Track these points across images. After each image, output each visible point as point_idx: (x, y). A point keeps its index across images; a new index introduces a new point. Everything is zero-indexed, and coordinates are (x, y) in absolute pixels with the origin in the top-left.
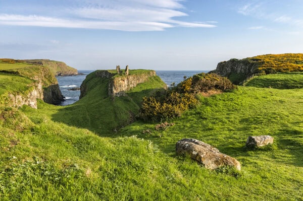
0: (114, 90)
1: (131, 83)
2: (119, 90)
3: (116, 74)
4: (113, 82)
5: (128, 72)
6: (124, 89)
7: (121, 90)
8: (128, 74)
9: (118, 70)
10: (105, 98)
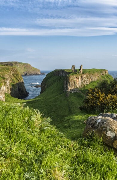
0: (69, 87)
1: (85, 81)
2: (73, 88)
3: (72, 72)
4: (69, 80)
5: (82, 71)
6: (78, 86)
7: (76, 87)
8: (82, 72)
9: (73, 69)
10: (61, 94)
